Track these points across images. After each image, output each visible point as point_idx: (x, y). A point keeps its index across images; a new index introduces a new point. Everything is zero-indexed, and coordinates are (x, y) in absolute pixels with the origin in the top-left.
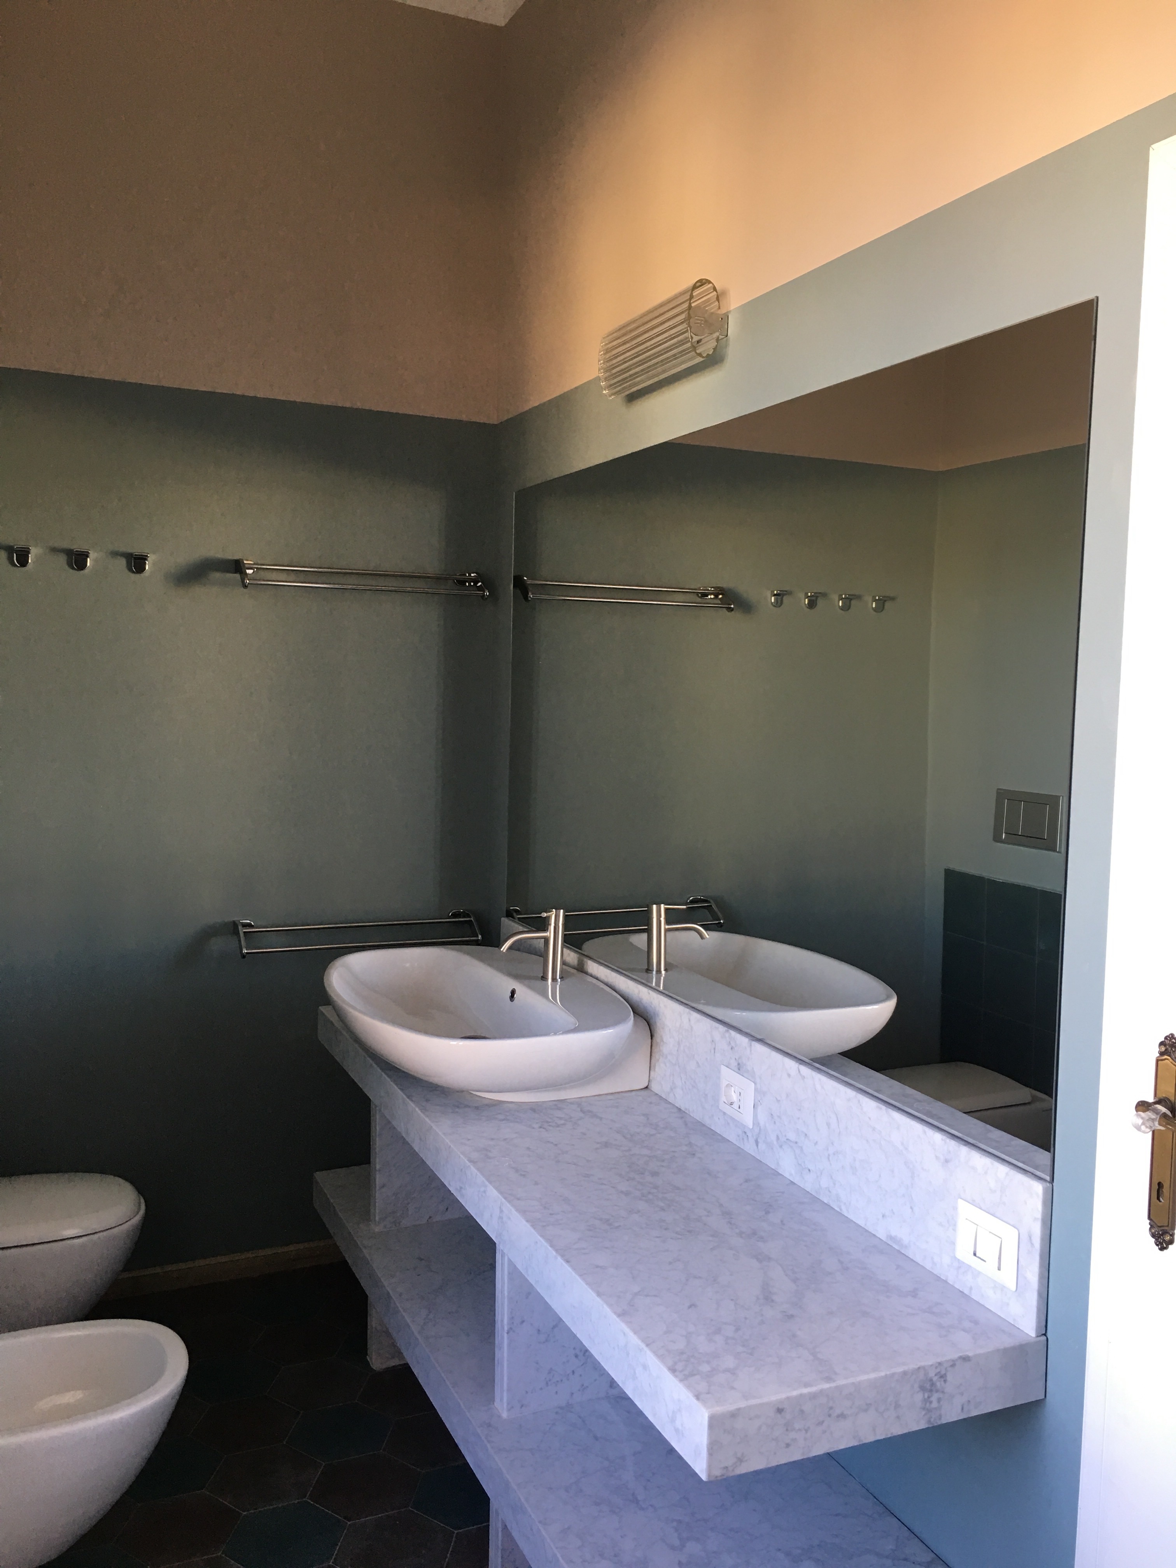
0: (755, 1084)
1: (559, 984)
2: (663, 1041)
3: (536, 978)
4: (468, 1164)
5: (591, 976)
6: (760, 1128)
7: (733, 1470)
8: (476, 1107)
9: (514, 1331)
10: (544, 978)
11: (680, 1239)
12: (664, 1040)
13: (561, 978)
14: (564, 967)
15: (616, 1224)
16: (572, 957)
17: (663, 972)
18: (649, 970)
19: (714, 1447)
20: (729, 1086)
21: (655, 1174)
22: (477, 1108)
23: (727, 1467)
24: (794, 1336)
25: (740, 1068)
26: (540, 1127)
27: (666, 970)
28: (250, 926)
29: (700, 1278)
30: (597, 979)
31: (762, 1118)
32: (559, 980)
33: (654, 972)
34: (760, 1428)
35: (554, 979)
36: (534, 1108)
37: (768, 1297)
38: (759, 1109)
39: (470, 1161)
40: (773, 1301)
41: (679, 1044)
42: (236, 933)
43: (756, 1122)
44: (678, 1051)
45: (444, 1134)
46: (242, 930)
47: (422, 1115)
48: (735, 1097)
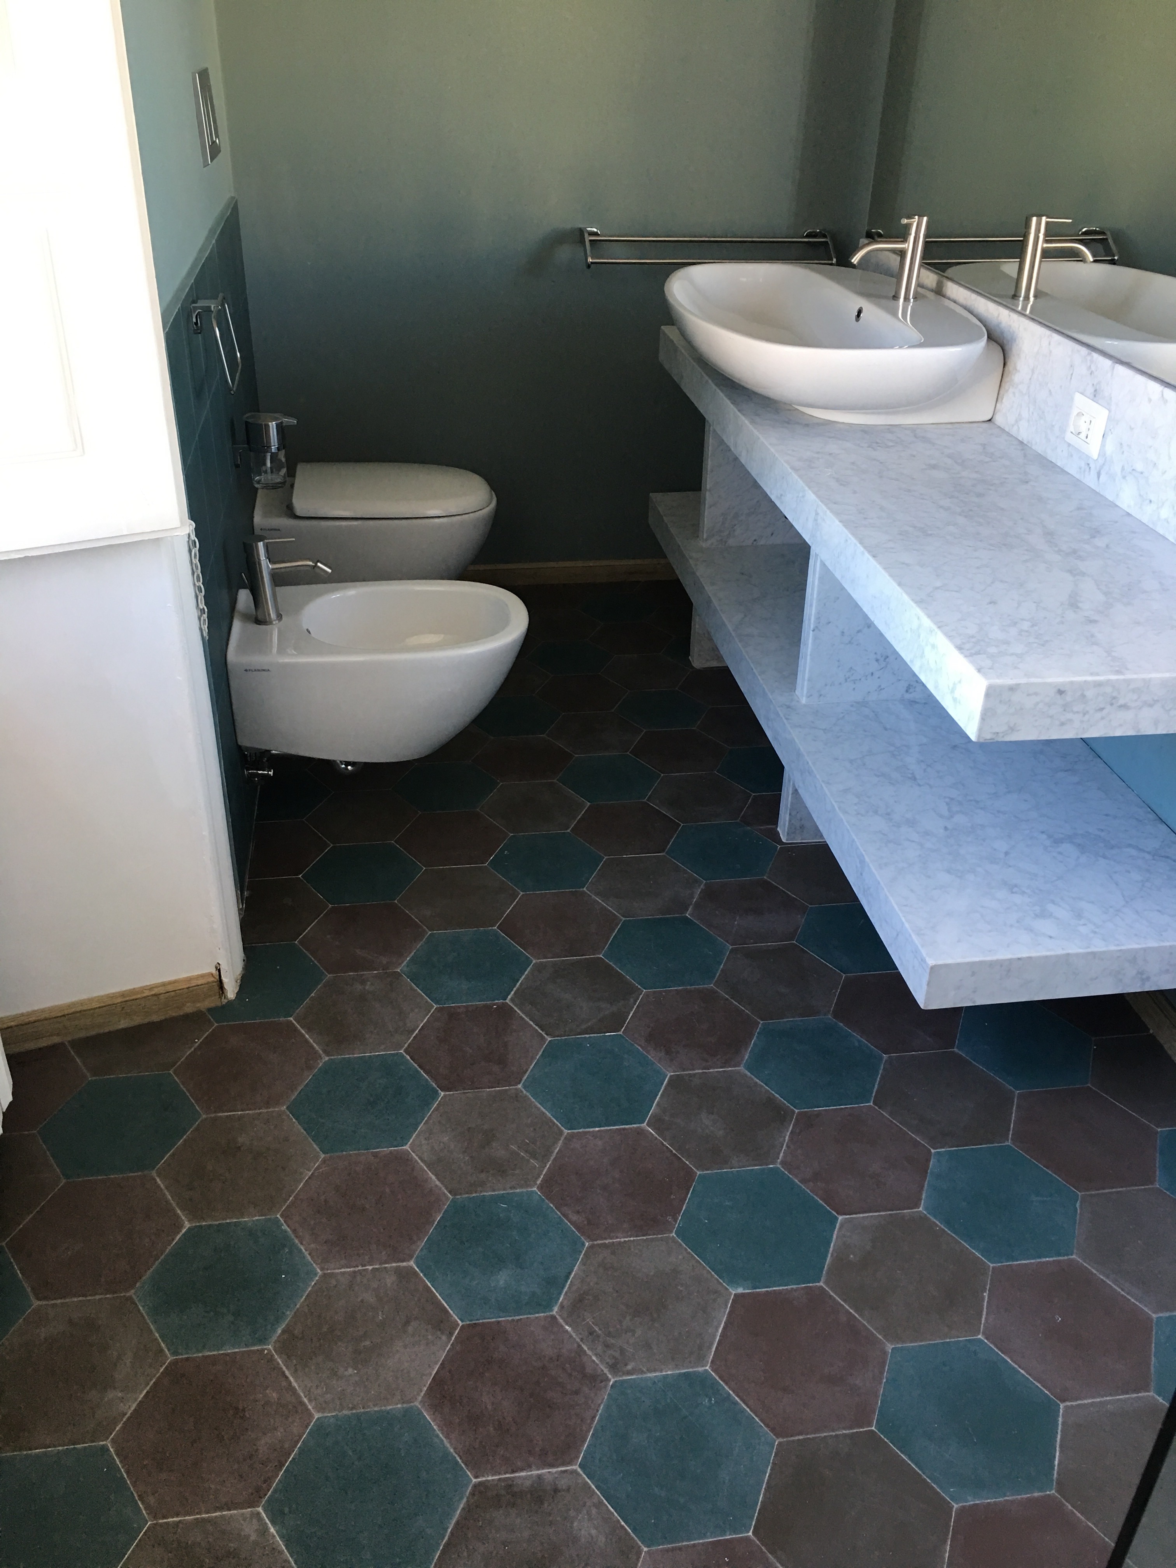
0: (1110, 411)
1: (911, 304)
2: (1016, 370)
3: (886, 297)
4: (790, 470)
5: (949, 299)
6: (1105, 459)
7: (1003, 737)
8: (805, 424)
9: (819, 630)
10: (896, 297)
11: (993, 550)
12: (1018, 368)
13: (915, 298)
14: (919, 289)
15: (930, 532)
16: (930, 278)
17: (1032, 299)
18: (1015, 296)
19: (987, 714)
20: (1080, 414)
21: (980, 495)
22: (807, 425)
23: (998, 733)
24: (1092, 636)
25: (1096, 395)
26: (869, 447)
27: (1035, 296)
28: (596, 234)
29: (1006, 582)
30: (955, 302)
31: (1110, 448)
32: (912, 300)
33: (1021, 299)
34: (1037, 703)
35: (906, 299)
36: (865, 430)
37: (1074, 604)
38: (1109, 438)
39: (793, 468)
40: (1078, 607)
41: (1033, 371)
42: (582, 241)
43: (1102, 453)
44: (1030, 379)
45: (770, 444)
46: (588, 238)
47: (751, 427)
48: (1083, 428)
